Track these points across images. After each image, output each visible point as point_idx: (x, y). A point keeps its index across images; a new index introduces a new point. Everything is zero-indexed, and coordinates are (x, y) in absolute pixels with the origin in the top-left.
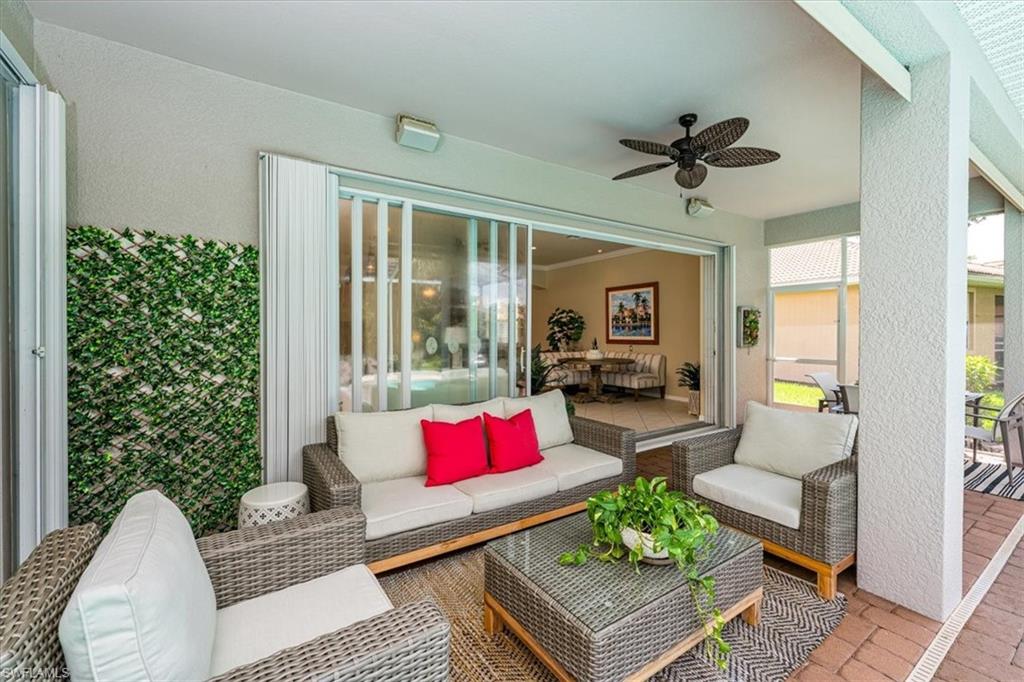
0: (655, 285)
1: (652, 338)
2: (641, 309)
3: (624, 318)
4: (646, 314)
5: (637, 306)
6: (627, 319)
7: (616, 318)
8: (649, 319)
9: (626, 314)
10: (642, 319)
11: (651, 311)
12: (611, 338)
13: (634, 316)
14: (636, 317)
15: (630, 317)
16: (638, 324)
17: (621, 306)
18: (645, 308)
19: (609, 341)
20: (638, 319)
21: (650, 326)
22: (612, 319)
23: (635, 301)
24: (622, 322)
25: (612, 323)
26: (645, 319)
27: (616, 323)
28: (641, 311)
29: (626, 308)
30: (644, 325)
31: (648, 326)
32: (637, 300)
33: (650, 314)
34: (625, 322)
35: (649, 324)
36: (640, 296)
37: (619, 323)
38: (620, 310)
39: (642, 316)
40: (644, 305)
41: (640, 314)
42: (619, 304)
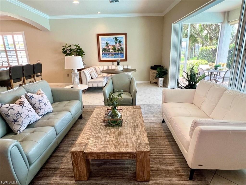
0: (125, 34)
1: (124, 58)
2: (118, 45)
3: (109, 50)
4: (121, 48)
5: (116, 44)
6: (111, 50)
7: (104, 50)
8: (123, 50)
9: (110, 47)
10: (119, 50)
11: (124, 46)
12: (102, 59)
13: (114, 49)
14: (115, 49)
15: (112, 49)
16: (117, 52)
17: (107, 44)
19: (100, 61)
20: (117, 50)
21: (123, 53)
22: (102, 50)
23: (115, 42)
24: (108, 52)
25: (102, 52)
26: (120, 50)
27: (104, 52)
28: (118, 46)
29: (110, 45)
30: (120, 53)
31: (122, 53)
32: (116, 41)
33: (123, 48)
34: (110, 51)
35: (123, 52)
36: (118, 39)
37: (106, 52)
38: (106, 45)
39: (119, 49)
40: (120, 43)
41: (118, 47)
42: (106, 42)
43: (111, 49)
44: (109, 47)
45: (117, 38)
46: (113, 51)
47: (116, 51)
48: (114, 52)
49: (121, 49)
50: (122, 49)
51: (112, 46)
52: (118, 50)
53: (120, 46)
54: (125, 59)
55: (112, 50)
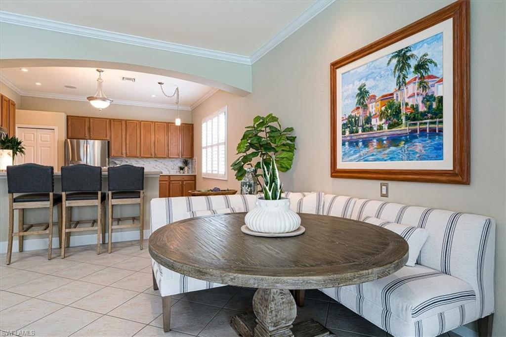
0: (457, 10)
1: (446, 163)
2: (412, 88)
3: (368, 120)
4: (429, 99)
5: (402, 83)
6: (375, 122)
7: (351, 123)
8: (438, 113)
9: (374, 108)
10: (415, 116)
11: (445, 90)
12: (341, 165)
13: (393, 113)
14: (397, 113)
15: (382, 115)
16: (404, 128)
17: (362, 94)
18: (423, 85)
19: (337, 173)
20: (403, 118)
21: (441, 130)
22: (344, 125)
23: (397, 74)
24: (364, 130)
25: (344, 133)
26: (424, 115)
27: (351, 132)
28: (412, 96)
29: (374, 97)
30: (423, 131)
31: (433, 131)
32: (401, 70)
33: (441, 100)
34: (371, 129)
35: (437, 126)
36: (412, 56)
37: (357, 132)
38: (359, 102)
39: (415, 108)
40: (422, 77)
41: (411, 102)
42: (360, 89)
43: (375, 116)
44: (370, 106)
45: (408, 49)
46: (385, 127)
47: (398, 124)
48: (390, 127)
49: (430, 107)
50: (434, 105)
51: (384, 98)
52: (408, 118)
53: (425, 88)
54: (450, 167)
55: (379, 123)
